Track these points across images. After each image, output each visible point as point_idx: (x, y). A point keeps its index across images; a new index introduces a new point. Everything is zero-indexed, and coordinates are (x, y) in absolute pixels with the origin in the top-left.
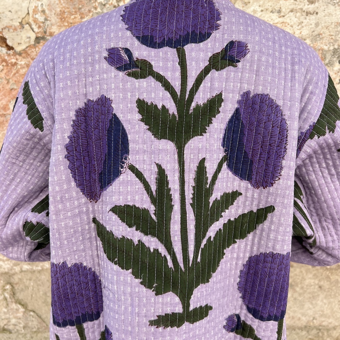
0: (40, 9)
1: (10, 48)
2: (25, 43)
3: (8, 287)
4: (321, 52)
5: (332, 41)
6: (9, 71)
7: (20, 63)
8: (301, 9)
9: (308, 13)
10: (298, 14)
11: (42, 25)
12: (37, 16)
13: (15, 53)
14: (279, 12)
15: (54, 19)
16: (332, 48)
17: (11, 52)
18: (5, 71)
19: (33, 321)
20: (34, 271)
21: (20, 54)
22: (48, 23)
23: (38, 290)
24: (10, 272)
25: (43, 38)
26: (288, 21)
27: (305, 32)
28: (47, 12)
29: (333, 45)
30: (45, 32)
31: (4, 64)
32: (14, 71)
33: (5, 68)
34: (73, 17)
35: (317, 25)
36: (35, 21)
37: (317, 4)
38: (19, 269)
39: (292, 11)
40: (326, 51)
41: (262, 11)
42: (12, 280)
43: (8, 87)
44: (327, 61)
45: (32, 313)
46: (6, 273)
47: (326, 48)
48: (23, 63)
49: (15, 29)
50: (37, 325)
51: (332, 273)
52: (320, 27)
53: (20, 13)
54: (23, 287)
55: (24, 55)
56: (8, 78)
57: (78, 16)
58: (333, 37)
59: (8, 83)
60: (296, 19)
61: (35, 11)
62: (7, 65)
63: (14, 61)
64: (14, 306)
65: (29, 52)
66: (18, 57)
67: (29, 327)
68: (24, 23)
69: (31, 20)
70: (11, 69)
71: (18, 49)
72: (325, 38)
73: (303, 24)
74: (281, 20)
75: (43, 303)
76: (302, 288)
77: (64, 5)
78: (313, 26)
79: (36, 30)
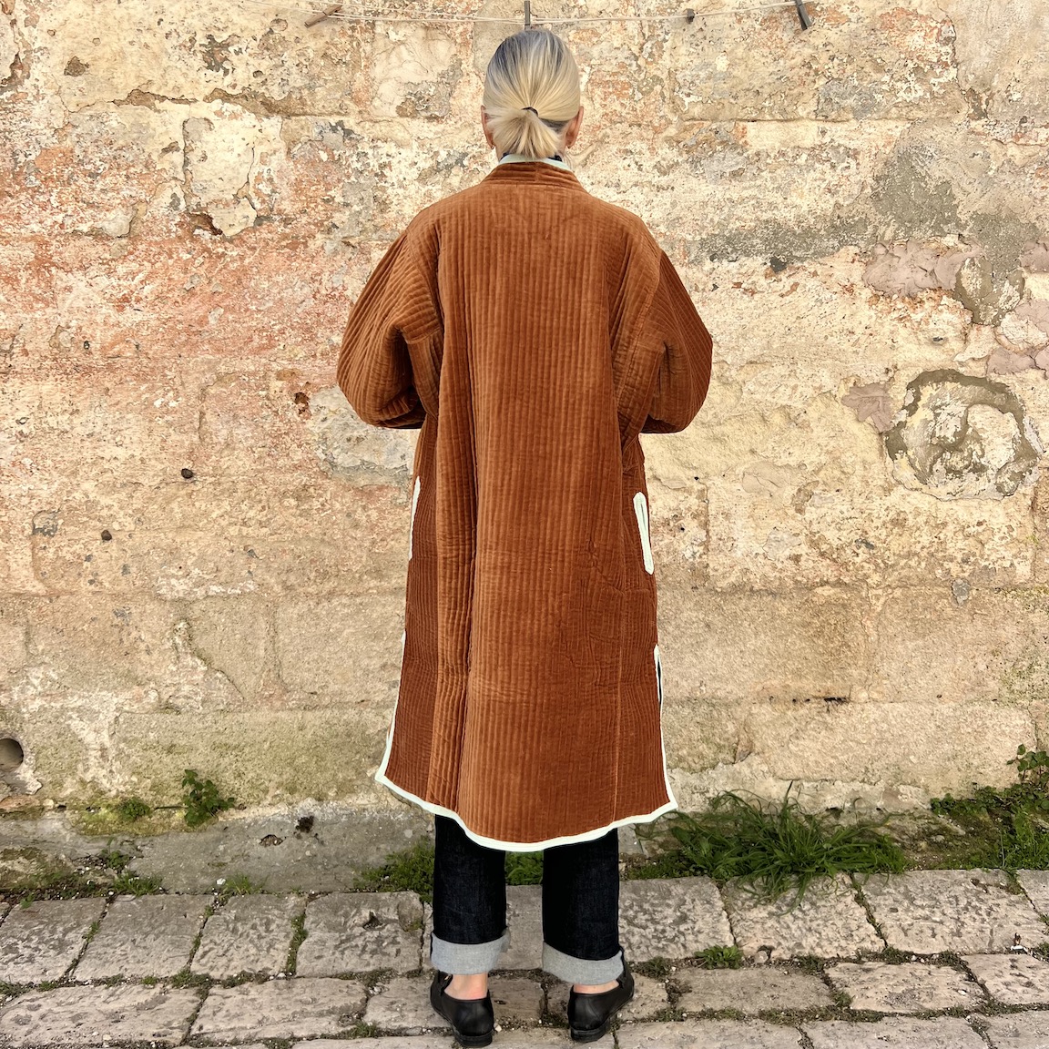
0: (266, 176)
1: (216, 232)
2: (241, 224)
3: (182, 625)
4: (682, 243)
5: (697, 228)
6: (214, 266)
7: (230, 254)
8: (650, 182)
9: (659, 188)
10: (646, 189)
11: (267, 199)
12: (260, 187)
13: (224, 240)
14: (618, 185)
15: (285, 191)
16: (698, 238)
17: (218, 237)
18: (206, 265)
19: (219, 689)
20: (228, 597)
21: (231, 241)
22: (277, 196)
23: (233, 631)
24: (188, 598)
25: (268, 218)
26: (632, 199)
27: (657, 215)
28: (276, 180)
29: (700, 234)
30: (272, 210)
31: (206, 254)
32: (220, 266)
33: (207, 260)
34: (313, 188)
35: (674, 204)
36: (258, 193)
37: (671, 176)
38: (204, 592)
39: (636, 185)
40: (690, 243)
41: (592, 184)
42: (190, 614)
43: (211, 289)
44: (692, 257)
45: (219, 675)
46: (180, 600)
47: (689, 238)
48: (235, 253)
49: (227, 205)
50: (227, 698)
51: (725, 600)
52: (678, 208)
53: (235, 182)
54: (208, 627)
55: (237, 242)
56: (209, 275)
57: (321, 187)
58: (699, 222)
59: (209, 283)
60: (642, 196)
61: (258, 179)
62: (211, 257)
63: (221, 250)
64: (189, 661)
65: (245, 238)
66: (227, 244)
67: (212, 702)
68: (240, 195)
69: (251, 192)
70: (215, 262)
71: (229, 233)
72: (687, 224)
73: (653, 204)
74: (621, 197)
75: (240, 655)
76: (678, 627)
77: (301, 171)
78: (668, 206)
79: (258, 206)
